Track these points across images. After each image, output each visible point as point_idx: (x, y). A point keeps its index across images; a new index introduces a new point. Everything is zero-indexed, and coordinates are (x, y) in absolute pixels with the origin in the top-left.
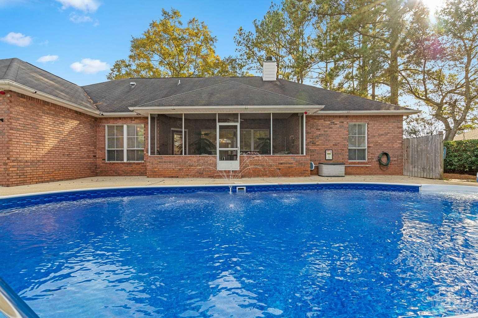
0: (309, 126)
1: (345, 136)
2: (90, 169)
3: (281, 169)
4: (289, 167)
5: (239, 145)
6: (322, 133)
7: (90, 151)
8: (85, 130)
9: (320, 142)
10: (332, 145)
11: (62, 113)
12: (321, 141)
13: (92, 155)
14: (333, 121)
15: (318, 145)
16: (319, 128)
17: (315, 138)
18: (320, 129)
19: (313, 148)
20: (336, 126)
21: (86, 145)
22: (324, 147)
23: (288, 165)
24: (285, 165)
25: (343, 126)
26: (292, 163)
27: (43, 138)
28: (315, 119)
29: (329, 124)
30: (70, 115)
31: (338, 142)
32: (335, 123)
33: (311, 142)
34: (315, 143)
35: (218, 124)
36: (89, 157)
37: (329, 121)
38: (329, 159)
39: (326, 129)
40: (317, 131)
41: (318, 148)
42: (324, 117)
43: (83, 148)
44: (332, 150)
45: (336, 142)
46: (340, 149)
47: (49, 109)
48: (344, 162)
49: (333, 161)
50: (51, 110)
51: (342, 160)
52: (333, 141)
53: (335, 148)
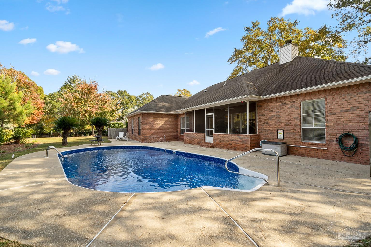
0: (264, 109)
1: (297, 116)
2: (174, 137)
3: (232, 144)
4: (236, 143)
5: (214, 127)
6: (274, 114)
7: (174, 130)
8: (171, 121)
9: (272, 122)
10: (283, 125)
11: (160, 116)
12: (274, 122)
13: (175, 131)
14: (285, 102)
15: (271, 125)
16: (272, 110)
17: (269, 119)
18: (272, 111)
19: (267, 128)
20: (287, 106)
21: (172, 127)
22: (276, 127)
23: (236, 142)
24: (235, 142)
25: (294, 105)
26: (238, 141)
27: (153, 126)
28: (268, 102)
29: (281, 105)
30: (164, 116)
31: (289, 121)
32: (287, 103)
33: (265, 122)
34: (269, 124)
35: (206, 115)
36: (174, 132)
37: (280, 102)
38: (280, 138)
39: (278, 110)
40: (270, 112)
41: (271, 128)
42: (276, 100)
43: (170, 129)
44: (284, 130)
45: (287, 122)
46: (291, 128)
47: (155, 116)
48: (296, 142)
49: (284, 140)
50: (156, 116)
51: (294, 140)
52: (285, 122)
53: (287, 128)
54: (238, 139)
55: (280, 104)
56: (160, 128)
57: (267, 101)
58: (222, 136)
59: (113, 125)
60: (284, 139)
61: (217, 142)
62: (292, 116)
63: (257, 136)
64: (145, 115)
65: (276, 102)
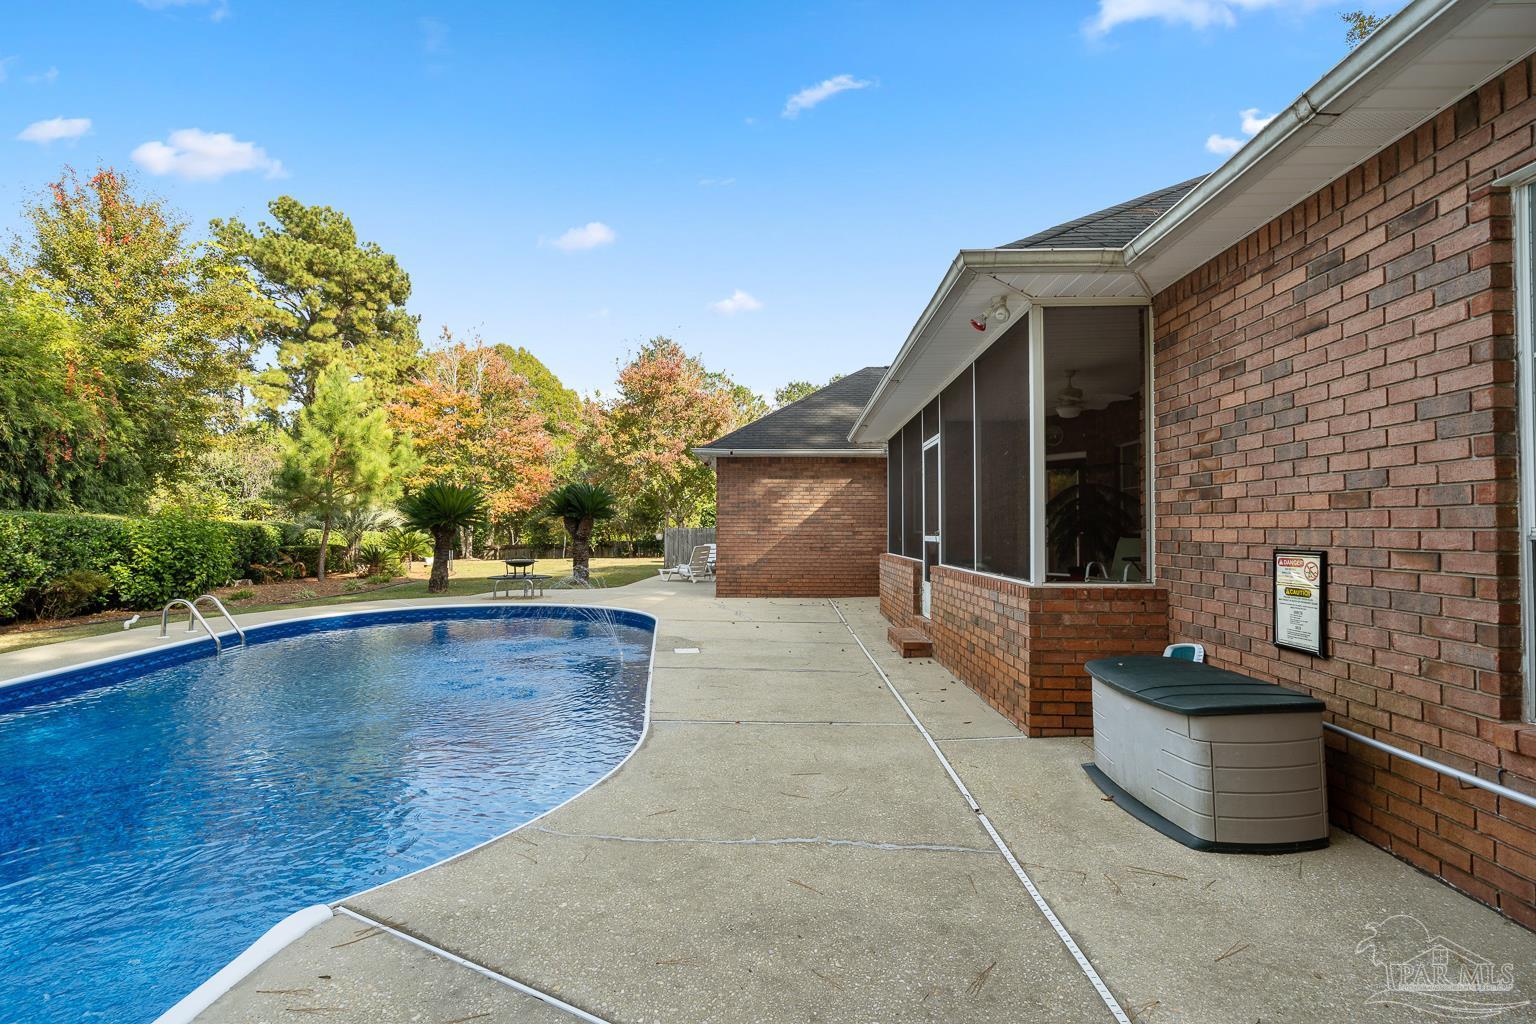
0: (1188, 360)
3: (976, 650)
4: (987, 647)
5: (941, 526)
6: (1255, 394)
8: (864, 494)
9: (1241, 475)
11: (806, 469)
12: (1252, 474)
14: (1335, 241)
15: (1233, 506)
16: (1239, 354)
17: (1219, 450)
18: (1241, 367)
19: (1208, 536)
20: (1359, 284)
21: (869, 525)
22: (1265, 520)
23: (986, 635)
25: (1426, 258)
26: (992, 627)
27: (770, 521)
29: (1303, 293)
30: (828, 469)
31: (1379, 459)
32: (1352, 252)
33: (1194, 482)
34: (1218, 494)
35: (924, 448)
37: (1300, 257)
38: (1294, 642)
39: (1280, 352)
40: (1224, 385)
41: (1233, 536)
42: (1265, 246)
44: (1324, 556)
45: (1358, 461)
46: (1396, 538)
47: (781, 469)
48: (1443, 714)
49: (1336, 668)
50: (785, 470)
51: (1417, 687)
52: (1337, 463)
53: (1354, 538)
55: (1299, 276)
56: (805, 529)
59: (709, 514)
60: (1325, 652)
62: (1404, 393)
64: (731, 465)
65: (1268, 272)
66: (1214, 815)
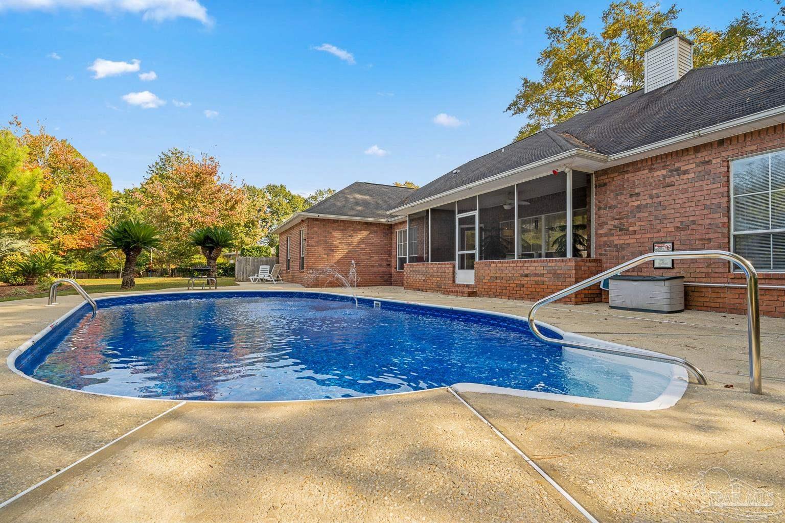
0: (612, 191)
1: (717, 201)
2: (382, 277)
3: (526, 286)
4: (537, 283)
5: (477, 246)
6: (644, 202)
7: (382, 259)
8: (376, 239)
9: (638, 224)
10: (673, 229)
11: (350, 227)
12: (643, 223)
13: (385, 263)
14: (677, 165)
15: (634, 232)
16: (637, 191)
17: (627, 217)
18: (638, 194)
19: (622, 242)
20: (686, 176)
21: (377, 253)
22: (648, 235)
23: (536, 279)
24: (533, 279)
25: (708, 173)
26: (542, 275)
27: (333, 251)
28: (627, 172)
29: (665, 177)
30: (359, 227)
31: (691, 219)
32: (683, 168)
33: (616, 227)
34: (627, 230)
35: (458, 216)
36: (381, 265)
37: (664, 168)
38: (662, 266)
39: (655, 192)
40: (631, 199)
41: (635, 241)
42: (649, 163)
43: (373, 257)
44: (673, 244)
45: (685, 219)
46: (698, 237)
47: (339, 226)
48: (713, 275)
49: (674, 271)
50: (340, 226)
51: (705, 270)
52: (676, 220)
53: (684, 238)
54: (542, 272)
55: (664, 172)
56: (349, 255)
57: (621, 169)
58: (499, 265)
59: (249, 251)
60: (673, 267)
61: (486, 281)
62: (701, 203)
63: (594, 264)
64: (315, 222)
65: (651, 170)
66: (671, 304)
